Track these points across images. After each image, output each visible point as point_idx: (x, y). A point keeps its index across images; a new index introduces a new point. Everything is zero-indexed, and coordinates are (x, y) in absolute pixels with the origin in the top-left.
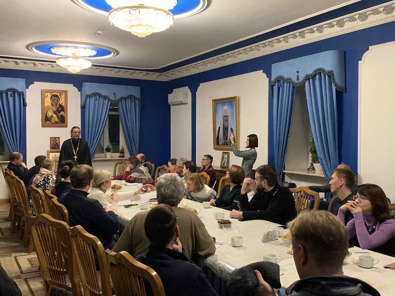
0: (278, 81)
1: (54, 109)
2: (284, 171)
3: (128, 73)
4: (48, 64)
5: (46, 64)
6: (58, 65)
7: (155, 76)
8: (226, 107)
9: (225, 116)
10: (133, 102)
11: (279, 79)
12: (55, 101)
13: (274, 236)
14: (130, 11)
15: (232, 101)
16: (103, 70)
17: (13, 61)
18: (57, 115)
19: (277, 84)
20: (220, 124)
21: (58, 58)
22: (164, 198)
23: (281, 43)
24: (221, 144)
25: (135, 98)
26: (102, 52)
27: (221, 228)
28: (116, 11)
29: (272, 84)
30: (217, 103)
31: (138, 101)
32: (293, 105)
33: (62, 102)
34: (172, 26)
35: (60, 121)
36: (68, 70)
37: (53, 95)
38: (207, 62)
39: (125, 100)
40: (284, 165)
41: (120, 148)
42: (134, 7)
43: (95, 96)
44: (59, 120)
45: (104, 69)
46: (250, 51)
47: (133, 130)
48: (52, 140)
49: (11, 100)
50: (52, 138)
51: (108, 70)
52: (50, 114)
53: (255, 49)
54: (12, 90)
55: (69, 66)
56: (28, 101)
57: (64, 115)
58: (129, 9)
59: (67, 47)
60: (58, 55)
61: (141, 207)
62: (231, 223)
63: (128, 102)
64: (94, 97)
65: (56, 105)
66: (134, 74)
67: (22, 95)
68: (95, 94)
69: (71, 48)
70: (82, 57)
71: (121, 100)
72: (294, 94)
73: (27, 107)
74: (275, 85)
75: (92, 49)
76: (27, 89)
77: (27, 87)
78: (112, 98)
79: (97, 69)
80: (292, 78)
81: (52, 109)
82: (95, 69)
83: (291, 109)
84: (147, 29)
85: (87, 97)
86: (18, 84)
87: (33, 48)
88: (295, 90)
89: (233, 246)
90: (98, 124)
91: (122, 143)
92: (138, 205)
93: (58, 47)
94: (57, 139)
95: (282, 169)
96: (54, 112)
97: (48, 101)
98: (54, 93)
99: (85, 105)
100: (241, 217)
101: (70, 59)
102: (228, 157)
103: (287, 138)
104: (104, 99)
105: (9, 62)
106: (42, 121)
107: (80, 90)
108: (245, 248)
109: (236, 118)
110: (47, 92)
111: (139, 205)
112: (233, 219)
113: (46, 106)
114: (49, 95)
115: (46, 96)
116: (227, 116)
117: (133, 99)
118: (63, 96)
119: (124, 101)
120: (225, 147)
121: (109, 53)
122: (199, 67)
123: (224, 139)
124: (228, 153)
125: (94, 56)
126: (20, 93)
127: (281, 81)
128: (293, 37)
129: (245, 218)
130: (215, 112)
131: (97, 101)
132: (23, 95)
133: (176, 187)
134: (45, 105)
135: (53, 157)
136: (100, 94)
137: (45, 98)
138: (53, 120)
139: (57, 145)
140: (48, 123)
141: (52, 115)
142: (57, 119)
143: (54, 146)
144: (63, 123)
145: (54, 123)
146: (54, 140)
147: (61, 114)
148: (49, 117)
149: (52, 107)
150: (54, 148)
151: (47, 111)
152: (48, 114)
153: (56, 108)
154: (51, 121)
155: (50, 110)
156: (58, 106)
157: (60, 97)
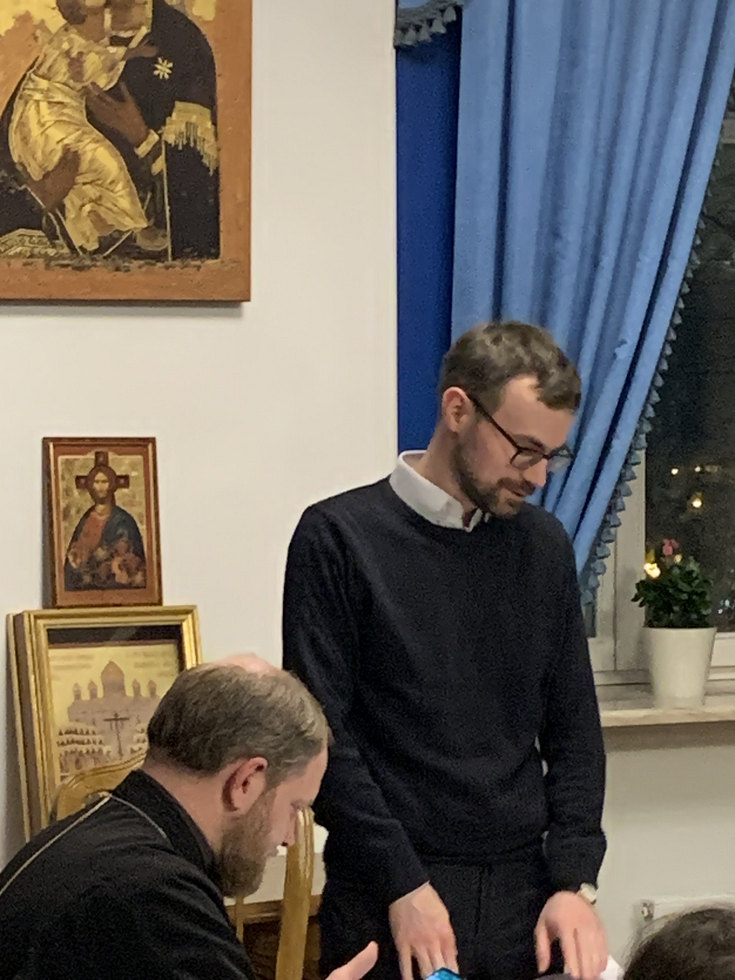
1: (92, 62)
18: (123, 146)
35: (160, 224)
44: (154, 214)
48: (64, 482)
50: (63, 444)
52: (47, 129)
65: (121, 8)
94: (122, 464)
96: (98, 113)
99: (458, 14)
113: (2, 26)
135: (86, 696)
138: (78, 217)
139: (122, 544)
140: (18, 255)
141: (66, 150)
142: (125, 203)
143: (93, 563)
144: (200, 256)
145: (96, 252)
146: (84, 483)
147: (171, 139)
148: (36, 174)
149: (66, 46)
150: (87, 579)
151: (17, 89)
152: (25, 140)
153: (112, 50)
154: (63, 228)
155: (44, 84)
156: (137, 28)
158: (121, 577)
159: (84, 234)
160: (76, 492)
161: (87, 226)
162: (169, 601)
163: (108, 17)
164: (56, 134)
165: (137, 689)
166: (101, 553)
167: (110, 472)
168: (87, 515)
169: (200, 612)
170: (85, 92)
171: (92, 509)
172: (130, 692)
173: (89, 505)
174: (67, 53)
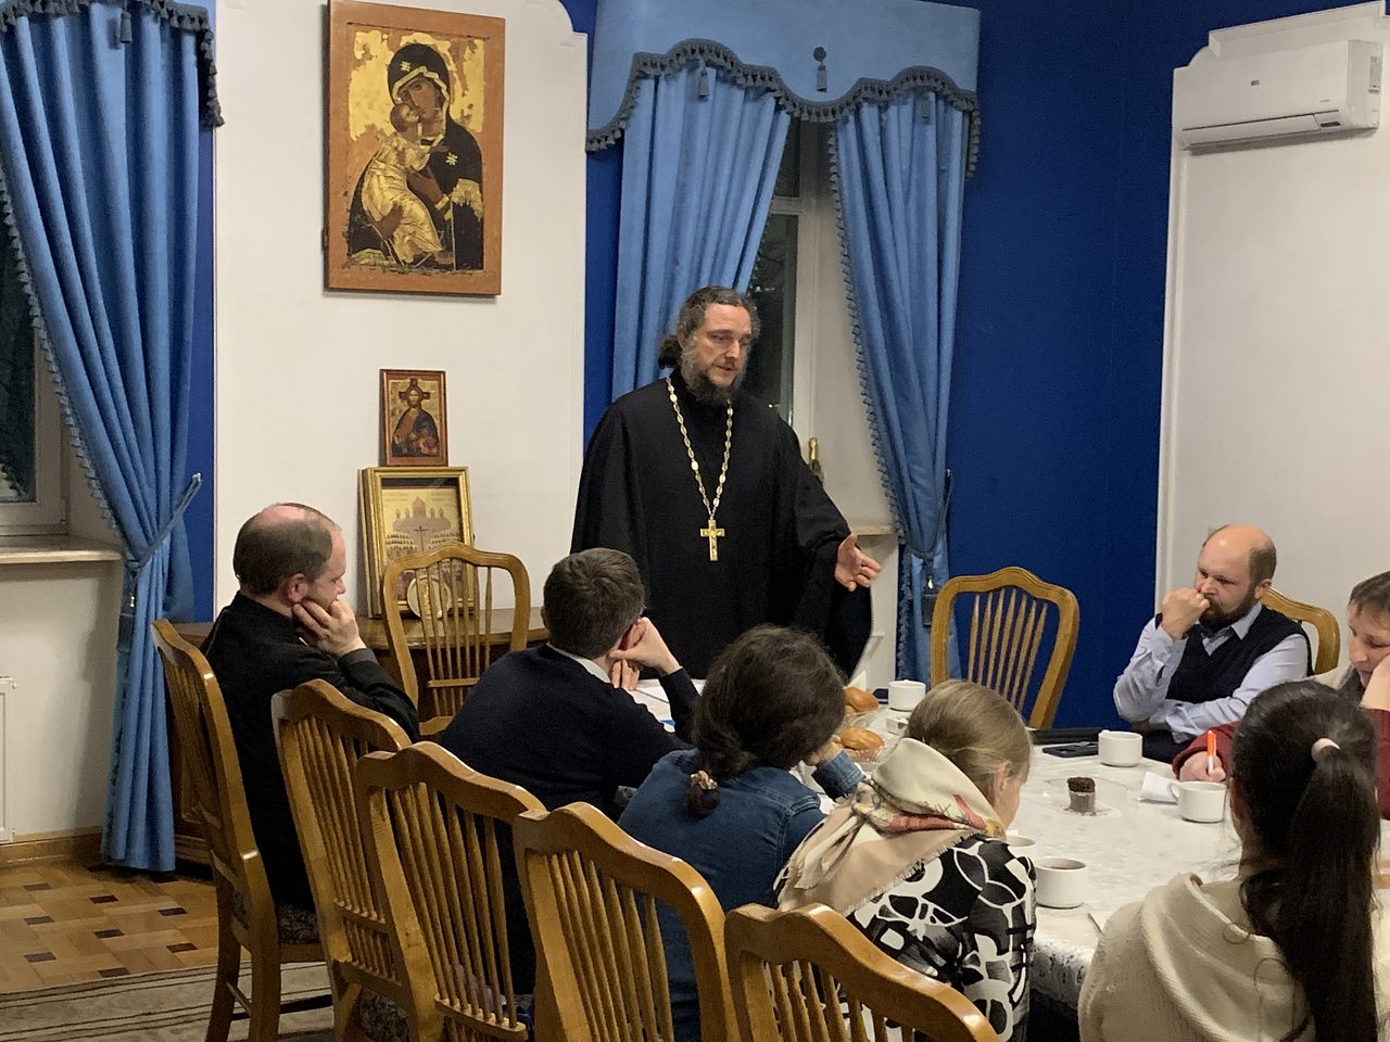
1: (411, 154)
12: (422, 96)
18: (429, 204)
25: (942, 87)
31: (965, 112)
33: (465, 104)
35: (449, 249)
37: (408, 46)
43: (694, 66)
44: (446, 243)
48: (392, 395)
49: (111, 67)
50: (392, 373)
52: (384, 192)
57: (477, 206)
63: (901, 118)
65: (428, 123)
67: (193, 36)
68: (696, 56)
73: (218, 132)
78: (803, 87)
81: (401, 155)
85: (639, 76)
94: (426, 385)
96: (414, 184)
97: (371, 98)
98: (410, 31)
99: (624, 132)
104: (751, 91)
106: (325, 248)
107: (584, 18)
110: (368, 27)
113: (356, 130)
114: (377, 49)
115: (359, 54)
117: (931, 96)
118: (474, 62)
126: (180, 19)
131: (702, 105)
132: (203, 37)
134: (347, 129)
135: (403, 516)
136: (728, 57)
137: (354, 74)
138: (402, 244)
139: (425, 431)
140: (366, 264)
141: (395, 204)
142: (429, 236)
143: (408, 441)
144: (473, 268)
145: (412, 263)
146: (403, 396)
147: (456, 200)
148: (377, 218)
149: (395, 144)
150: (405, 451)
151: (366, 169)
152: (371, 198)
153: (423, 147)
154: (392, 249)
155: (382, 166)
156: (437, 135)
157: (451, 67)
158: (425, 450)
159: (405, 254)
160: (399, 401)
161: (407, 248)
162: (451, 464)
163: (420, 128)
164: (389, 195)
165: (433, 514)
166: (413, 436)
167: (419, 390)
168: (405, 414)
169: (470, 473)
170: (407, 172)
171: (408, 411)
172: (428, 515)
173: (406, 409)
174: (396, 148)
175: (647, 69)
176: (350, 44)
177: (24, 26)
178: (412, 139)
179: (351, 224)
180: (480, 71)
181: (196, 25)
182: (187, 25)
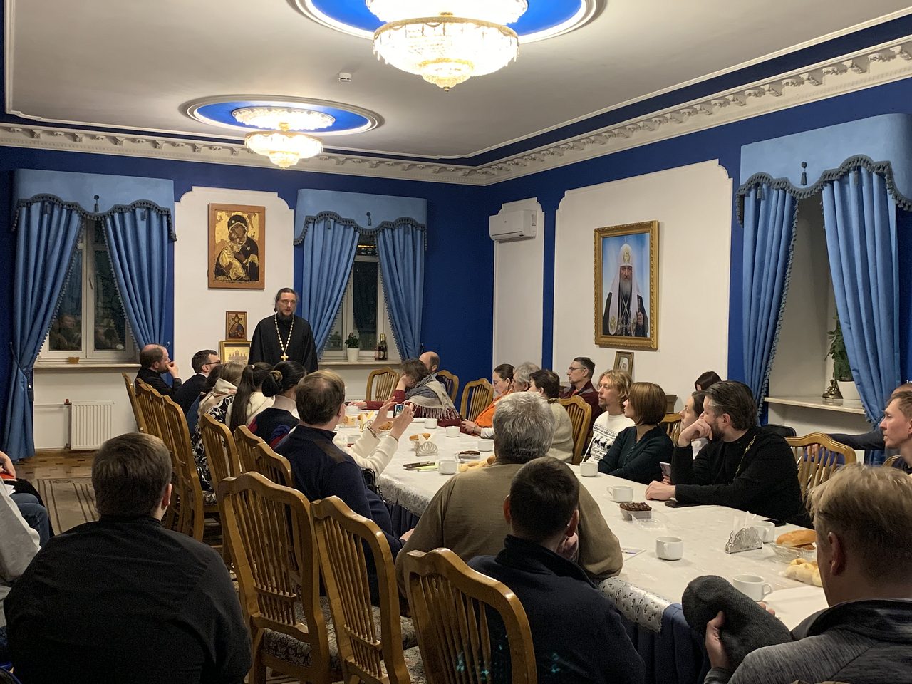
0: (757, 185)
1: (235, 247)
2: (767, 399)
3: (399, 167)
4: (224, 147)
5: (218, 148)
6: (248, 151)
7: (460, 173)
8: (625, 246)
9: (623, 268)
10: (409, 234)
11: (757, 182)
12: (239, 230)
13: (754, 541)
14: (423, 30)
15: (642, 232)
16: (344, 162)
17: (147, 140)
18: (241, 262)
19: (752, 193)
20: (611, 286)
21: (249, 134)
22: (512, 444)
23: (763, 96)
24: (612, 333)
25: (414, 223)
26: (345, 120)
27: (629, 519)
28: (392, 30)
29: (741, 193)
30: (605, 235)
31: (422, 231)
32: (792, 243)
33: (253, 232)
34: (515, 61)
35: (247, 275)
36: (272, 160)
37: (234, 216)
38: (584, 140)
39: (392, 230)
40: (768, 384)
41: (379, 339)
42: (433, 20)
43: (326, 219)
44: (246, 273)
45: (347, 159)
46: (689, 114)
47: (408, 299)
48: (230, 319)
49: (142, 226)
50: (229, 313)
51: (355, 160)
52: (227, 259)
53: (701, 110)
54: (145, 205)
55: (274, 152)
56: (178, 229)
57: (257, 262)
58: (421, 24)
59: (270, 108)
60: (250, 126)
61: (441, 468)
62: (650, 509)
63: (399, 233)
64: (323, 222)
65: (241, 238)
66: (414, 170)
67: (166, 216)
68: (325, 216)
69: (278, 112)
70: (300, 130)
71: (383, 230)
72: (795, 216)
73: (176, 242)
74: (749, 196)
75: (325, 113)
76: (177, 204)
77: (177, 199)
78: (363, 224)
79: (330, 157)
80: (790, 179)
81: (232, 248)
82: (326, 159)
83: (787, 252)
84: (460, 70)
85: (307, 223)
86: (157, 191)
87: (196, 112)
88: (796, 206)
89: (661, 559)
90: (332, 282)
91: (383, 327)
92: (433, 464)
93: (251, 108)
94: (240, 316)
95: (761, 393)
96: (236, 256)
97: (222, 232)
98: (235, 211)
99: (303, 240)
100: (672, 499)
101: (276, 136)
102: (631, 363)
103: (776, 319)
104: (345, 226)
105: (139, 142)
106: (208, 276)
107: (293, 205)
108: (688, 564)
109: (652, 273)
110: (221, 211)
111: (436, 465)
112: (652, 502)
113: (218, 241)
114: (225, 217)
115: (218, 219)
116: (630, 268)
117: (410, 226)
118: (255, 220)
119: (390, 231)
120: (623, 340)
121: (362, 122)
122: (565, 153)
123: (620, 322)
124: (630, 353)
125: (328, 129)
126: (162, 212)
127: (764, 186)
128: (793, 84)
129: (682, 500)
130: (600, 258)
131: (330, 231)
132: (168, 216)
133: (537, 422)
134: (215, 240)
135: (232, 355)
136: (337, 216)
137: (217, 225)
138: (232, 274)
139: (240, 330)
140: (221, 280)
141: (230, 262)
142: (241, 271)
143: (234, 333)
144: (255, 281)
145: (236, 280)
146: (233, 319)
147: (250, 261)
148: (224, 266)
150: (234, 336)
151: (221, 252)
153: (239, 245)
154: (229, 275)
155: (226, 251)
156: (243, 241)
157: (248, 221)
158: (240, 336)
159: (233, 277)
161: (234, 275)
163: (238, 240)
165: (242, 355)
166: (236, 331)
167: (238, 317)
168: (234, 325)
170: (234, 253)
172: (240, 355)
173: (234, 323)
174: (230, 246)
175: (310, 220)
176: (216, 216)
177: (116, 216)
178: (236, 242)
179: (216, 268)
180: (257, 223)
181: (166, 213)
182: (163, 213)
